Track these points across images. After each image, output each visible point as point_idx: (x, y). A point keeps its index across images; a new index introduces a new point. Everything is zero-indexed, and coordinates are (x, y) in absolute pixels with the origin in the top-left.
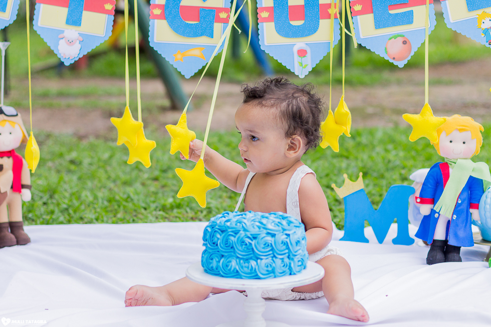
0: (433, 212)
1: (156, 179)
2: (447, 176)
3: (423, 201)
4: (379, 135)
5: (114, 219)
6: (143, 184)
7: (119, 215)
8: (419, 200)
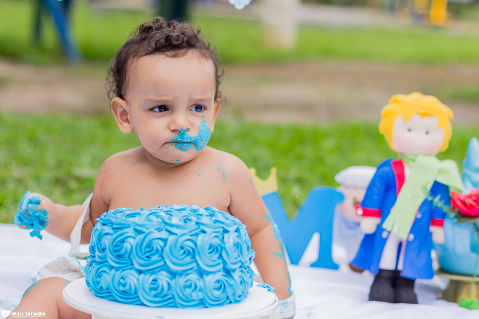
0: (379, 228)
2: (402, 179)
3: (367, 213)
8: (360, 212)
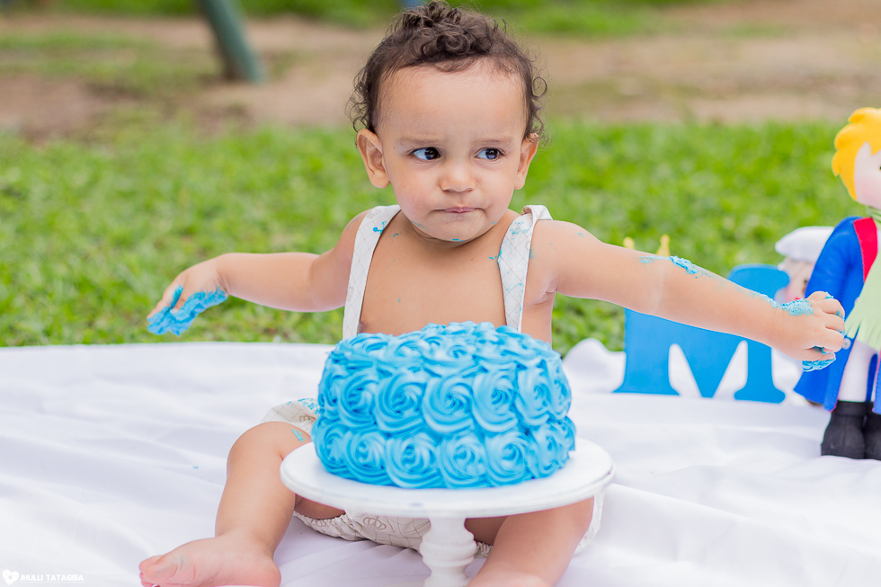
1: (187, 233)
4: (660, 140)
5: (89, 333)
6: (159, 246)
7: (102, 323)
